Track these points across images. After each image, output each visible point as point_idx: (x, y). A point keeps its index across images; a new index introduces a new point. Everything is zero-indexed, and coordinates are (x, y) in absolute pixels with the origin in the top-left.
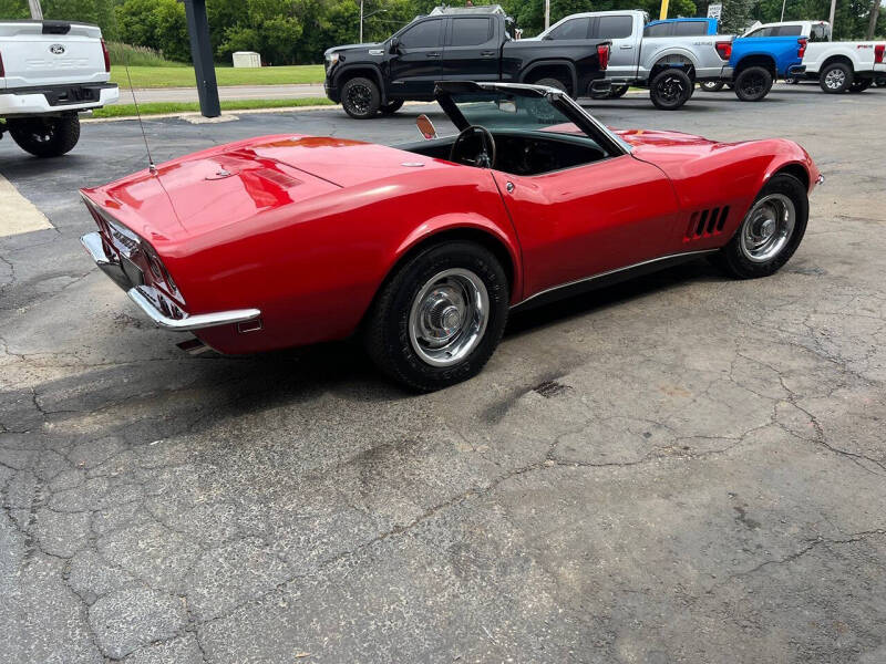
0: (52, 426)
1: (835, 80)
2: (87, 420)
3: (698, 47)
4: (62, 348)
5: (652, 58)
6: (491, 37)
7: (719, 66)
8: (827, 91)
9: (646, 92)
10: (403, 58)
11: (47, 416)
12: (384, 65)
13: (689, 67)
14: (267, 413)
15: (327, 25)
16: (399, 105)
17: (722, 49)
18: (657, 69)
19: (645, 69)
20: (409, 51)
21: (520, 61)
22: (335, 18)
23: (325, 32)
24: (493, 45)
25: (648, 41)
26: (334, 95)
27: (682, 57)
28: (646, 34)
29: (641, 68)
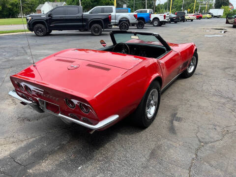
0: (31, 171)
1: (156, 23)
2: (43, 164)
3: (130, 15)
4: (6, 135)
5: (119, 18)
6: (79, 13)
7: (135, 21)
8: (155, 26)
9: (118, 27)
10: (53, 18)
11: (26, 167)
12: (47, 20)
13: (128, 21)
14: (106, 146)
15: (10, 7)
16: (51, 32)
17: (135, 16)
18: (120, 21)
19: (117, 21)
20: (54, 16)
21: (88, 19)
22: (12, 4)
23: (9, 9)
24: (80, 15)
25: (117, 14)
26: (31, 29)
27: (126, 18)
28: (116, 12)
29: (116, 21)
